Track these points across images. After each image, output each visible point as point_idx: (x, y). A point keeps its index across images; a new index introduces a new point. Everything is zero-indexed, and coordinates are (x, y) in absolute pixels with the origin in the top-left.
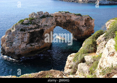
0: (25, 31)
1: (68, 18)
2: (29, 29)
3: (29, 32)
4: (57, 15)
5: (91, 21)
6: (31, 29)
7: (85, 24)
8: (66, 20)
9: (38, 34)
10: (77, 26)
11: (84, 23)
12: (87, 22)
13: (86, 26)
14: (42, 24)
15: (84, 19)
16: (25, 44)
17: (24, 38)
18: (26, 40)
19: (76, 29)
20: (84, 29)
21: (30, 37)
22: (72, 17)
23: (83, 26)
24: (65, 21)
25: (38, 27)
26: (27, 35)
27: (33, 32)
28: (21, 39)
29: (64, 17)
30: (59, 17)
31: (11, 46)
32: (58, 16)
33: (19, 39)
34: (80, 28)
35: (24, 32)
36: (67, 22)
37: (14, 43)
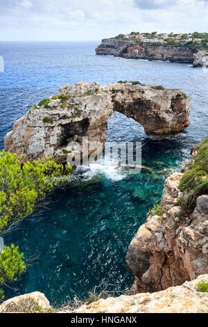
0: (52, 123)
1: (137, 95)
2: (60, 119)
3: (61, 125)
4: (116, 89)
5: (183, 101)
6: (65, 117)
7: (172, 107)
8: (134, 99)
9: (78, 129)
10: (154, 112)
11: (169, 106)
12: (175, 103)
13: (174, 111)
14: (87, 108)
15: (170, 98)
16: (52, 149)
17: (51, 137)
18: (54, 140)
19: (153, 117)
20: (169, 118)
21: (62, 135)
22: (146, 92)
23: (167, 112)
24: (132, 101)
25: (78, 113)
26: (58, 131)
27: (69, 124)
28: (45, 138)
29: (128, 93)
30: (119, 94)
31: (25, 152)
32: (117, 91)
33: (40, 140)
34: (160, 116)
35: (50, 125)
36: (135, 104)
37: (31, 147)
